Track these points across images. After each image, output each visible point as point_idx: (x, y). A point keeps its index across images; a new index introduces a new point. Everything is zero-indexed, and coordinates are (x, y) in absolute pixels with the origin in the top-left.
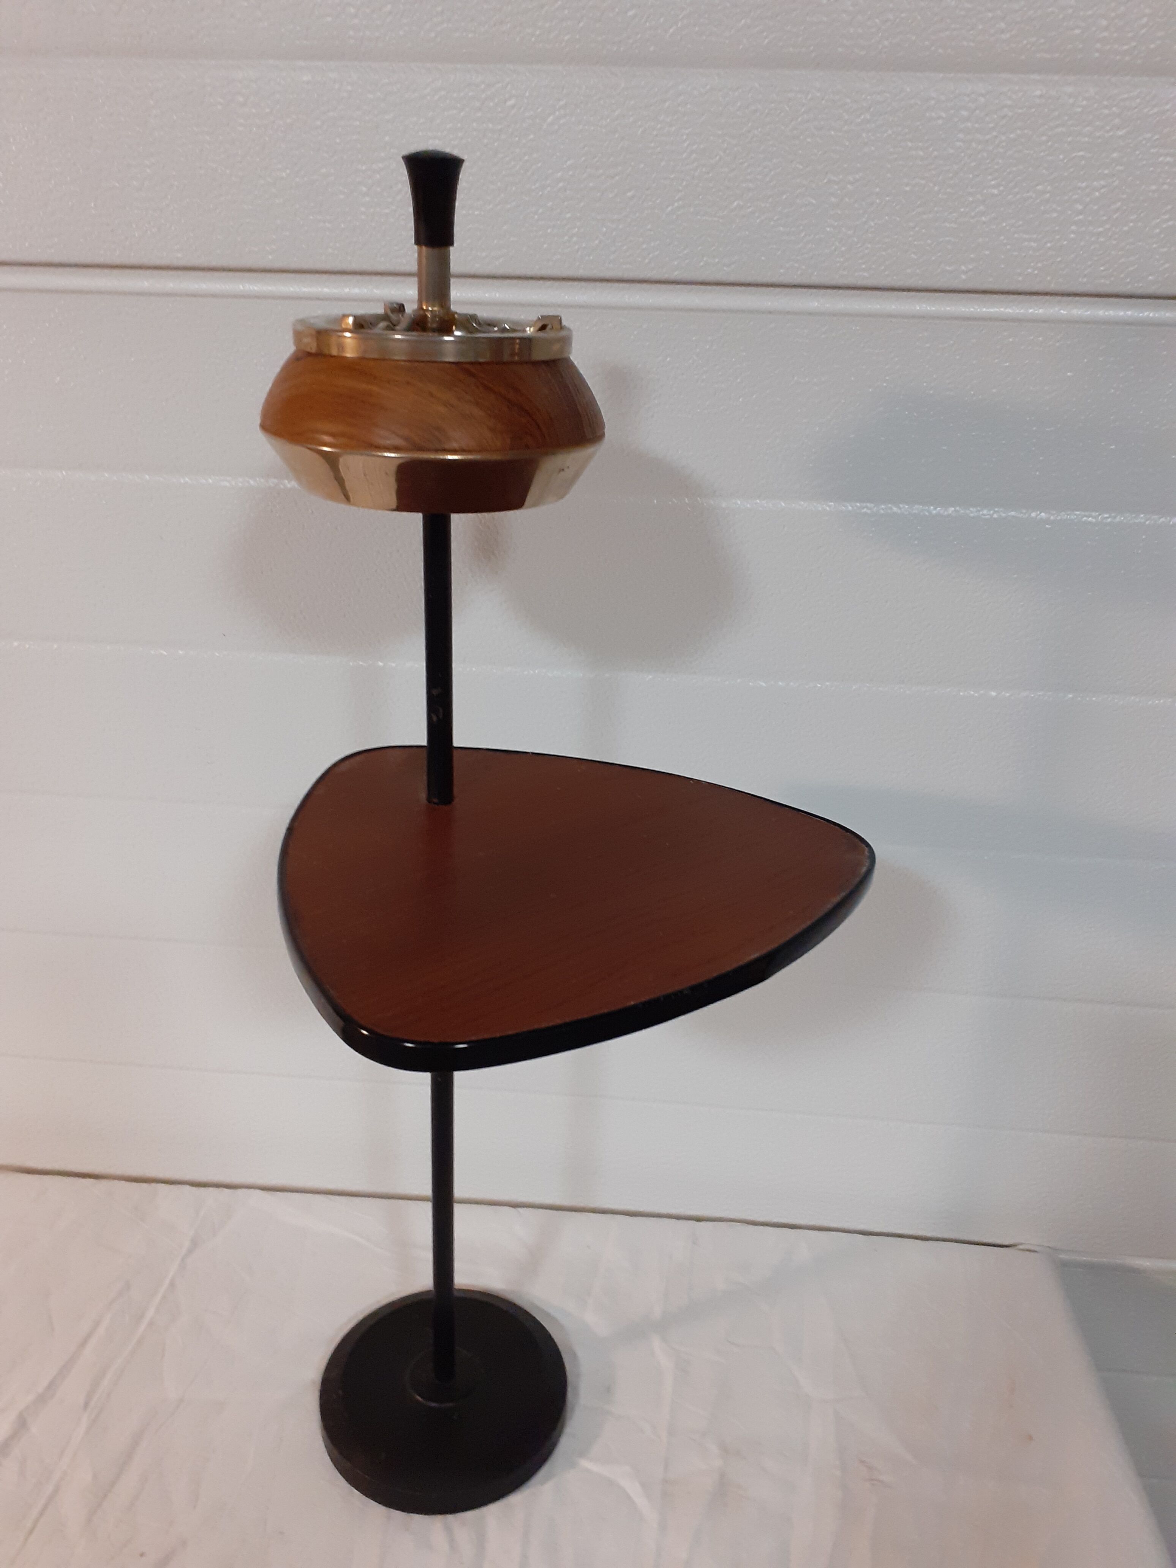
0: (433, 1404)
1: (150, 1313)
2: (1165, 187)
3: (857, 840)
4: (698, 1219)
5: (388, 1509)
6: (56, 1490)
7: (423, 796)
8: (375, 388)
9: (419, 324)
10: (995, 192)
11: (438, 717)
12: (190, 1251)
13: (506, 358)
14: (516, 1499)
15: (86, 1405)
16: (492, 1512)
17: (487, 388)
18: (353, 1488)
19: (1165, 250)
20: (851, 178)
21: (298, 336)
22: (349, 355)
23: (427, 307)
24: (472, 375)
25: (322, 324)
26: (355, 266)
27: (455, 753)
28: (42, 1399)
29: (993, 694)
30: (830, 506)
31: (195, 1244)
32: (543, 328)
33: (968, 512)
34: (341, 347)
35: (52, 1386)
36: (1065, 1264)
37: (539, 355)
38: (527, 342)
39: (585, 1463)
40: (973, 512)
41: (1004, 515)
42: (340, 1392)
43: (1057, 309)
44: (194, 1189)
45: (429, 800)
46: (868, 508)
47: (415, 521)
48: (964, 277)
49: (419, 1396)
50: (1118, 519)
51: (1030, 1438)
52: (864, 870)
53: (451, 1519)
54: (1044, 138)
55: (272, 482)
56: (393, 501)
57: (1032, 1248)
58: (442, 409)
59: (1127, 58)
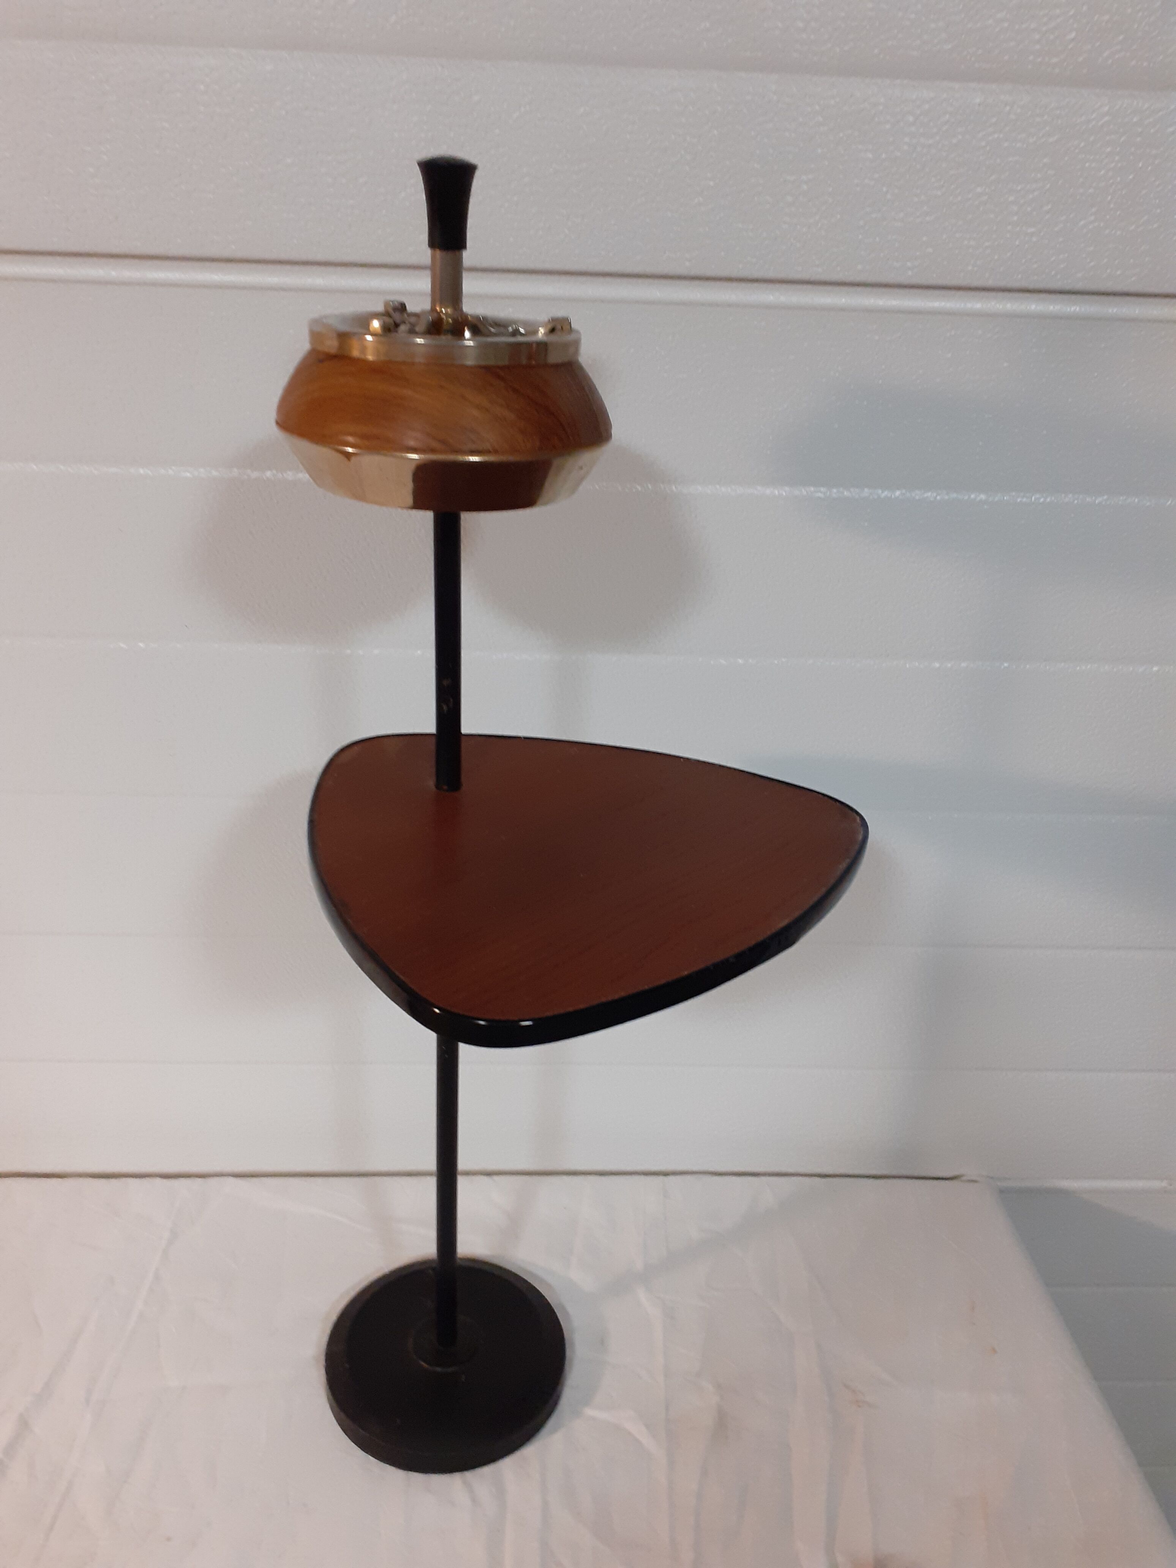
0: (439, 1369)
1: (139, 1306)
2: (1091, 191)
3: (847, 809)
4: (666, 1174)
5: (406, 1472)
6: (70, 1486)
7: (431, 783)
8: (407, 392)
9: (435, 327)
10: (939, 193)
11: (448, 706)
12: (171, 1242)
13: (524, 361)
14: (529, 1451)
15: (88, 1400)
16: (507, 1466)
17: (515, 390)
18: (370, 1456)
19: (1092, 249)
20: (804, 177)
21: (315, 336)
22: (370, 358)
23: (441, 308)
24: (499, 377)
25: (344, 328)
26: (320, 257)
27: (463, 739)
28: (41, 1399)
29: (937, 665)
30: (784, 491)
31: (174, 1235)
32: (552, 330)
33: (913, 495)
34: (364, 349)
36: (1002, 1191)
37: (553, 358)
38: (543, 346)
39: (589, 1412)
40: (917, 494)
41: (946, 497)
42: (347, 1366)
43: (993, 303)
44: (165, 1181)
45: (438, 786)
46: (821, 492)
47: (427, 518)
48: (910, 273)
49: (425, 1361)
50: (1048, 500)
51: (994, 1351)
52: (860, 837)
53: (469, 1475)
54: (983, 144)
55: (235, 472)
56: (410, 501)
57: (974, 1178)
58: (475, 413)
59: (1057, 71)
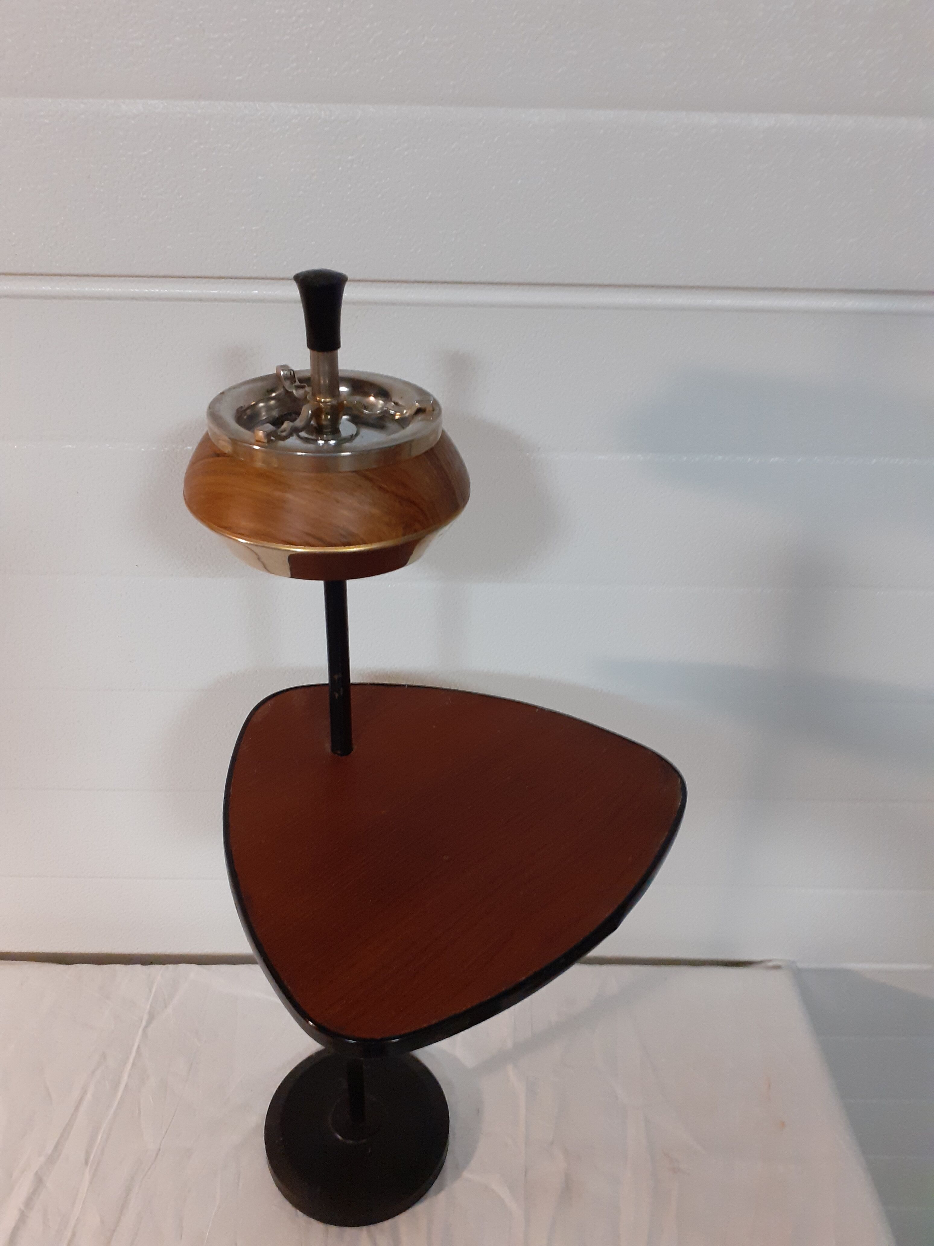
0: (350, 1141)
1: (125, 1077)
6: (74, 1235)
7: (328, 748)
8: (289, 496)
11: (339, 694)
12: (149, 1022)
15: (86, 1162)
17: (381, 489)
23: (320, 398)
28: (52, 1160)
31: (152, 1017)
35: (58, 1147)
39: (467, 1175)
42: (281, 1139)
45: (334, 750)
49: (340, 1135)
51: (784, 1124)
53: (373, 1228)
57: (779, 964)
58: (346, 513)
